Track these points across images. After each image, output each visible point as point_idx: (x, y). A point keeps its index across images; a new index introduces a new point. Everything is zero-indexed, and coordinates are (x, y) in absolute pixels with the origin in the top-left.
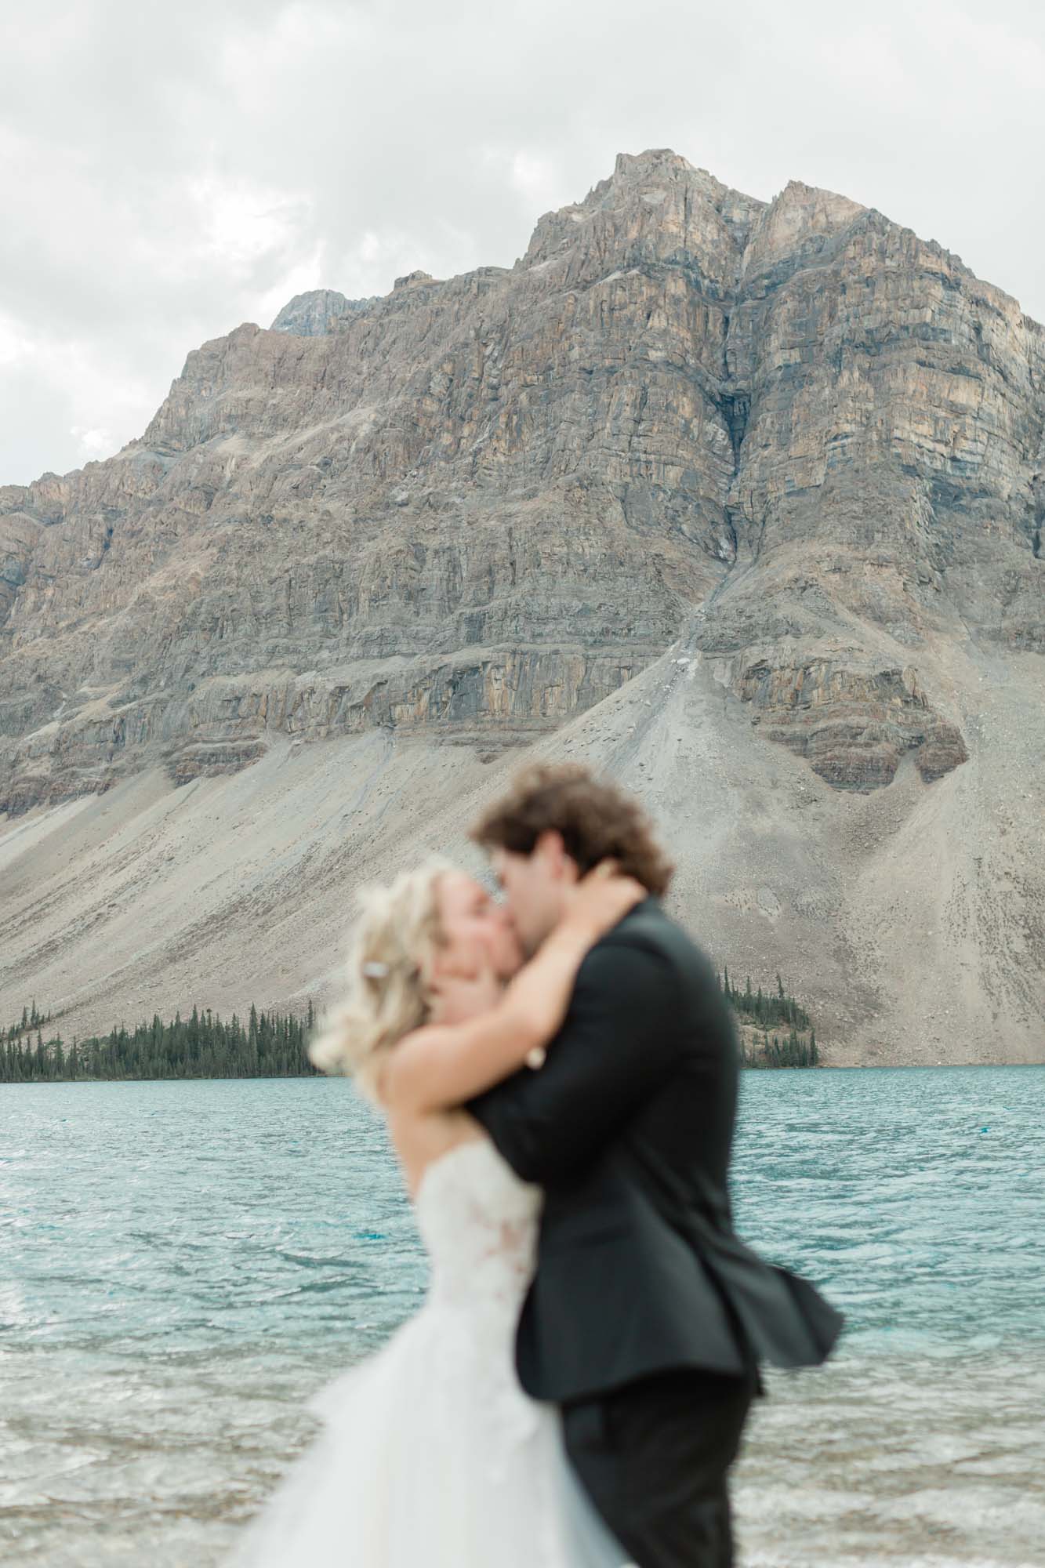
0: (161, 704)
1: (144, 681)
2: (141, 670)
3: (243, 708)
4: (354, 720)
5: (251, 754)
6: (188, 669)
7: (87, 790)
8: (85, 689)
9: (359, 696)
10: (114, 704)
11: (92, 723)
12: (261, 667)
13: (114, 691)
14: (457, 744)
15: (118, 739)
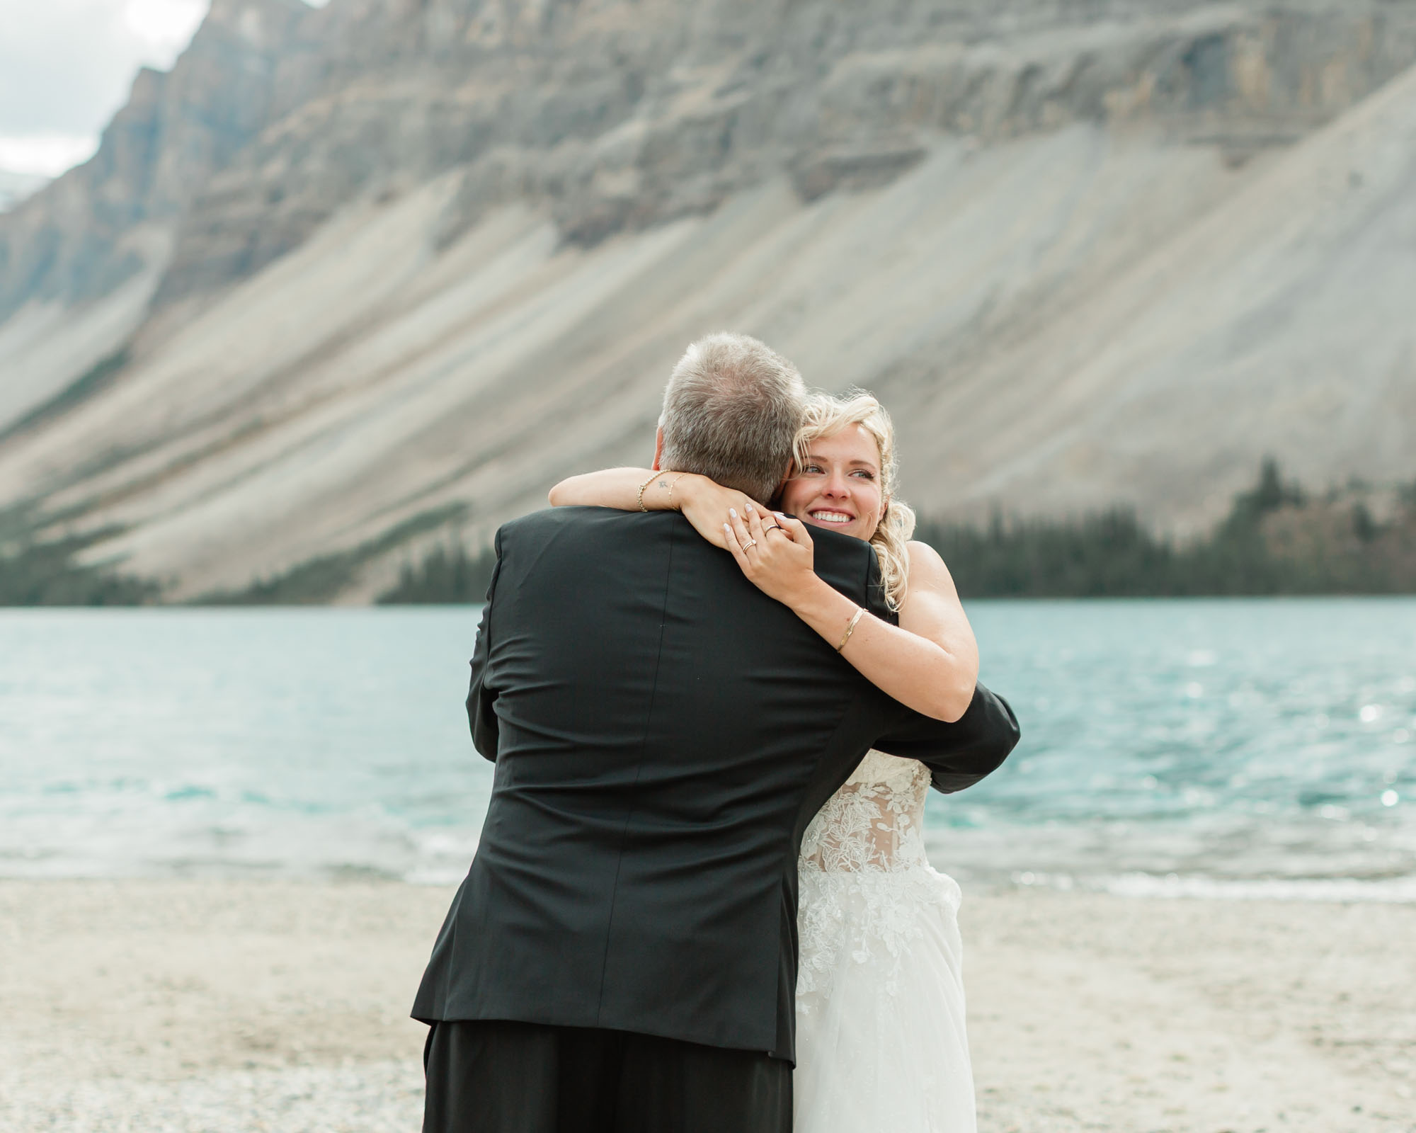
0: (782, 95)
1: (760, 62)
2: (753, 47)
3: (898, 95)
4: (1050, 112)
5: (904, 162)
6: (819, 43)
7: (685, 212)
8: (679, 73)
9: (1056, 77)
10: (721, 93)
11: (689, 123)
12: (919, 40)
13: (718, 75)
14: (1196, 142)
15: (725, 143)
